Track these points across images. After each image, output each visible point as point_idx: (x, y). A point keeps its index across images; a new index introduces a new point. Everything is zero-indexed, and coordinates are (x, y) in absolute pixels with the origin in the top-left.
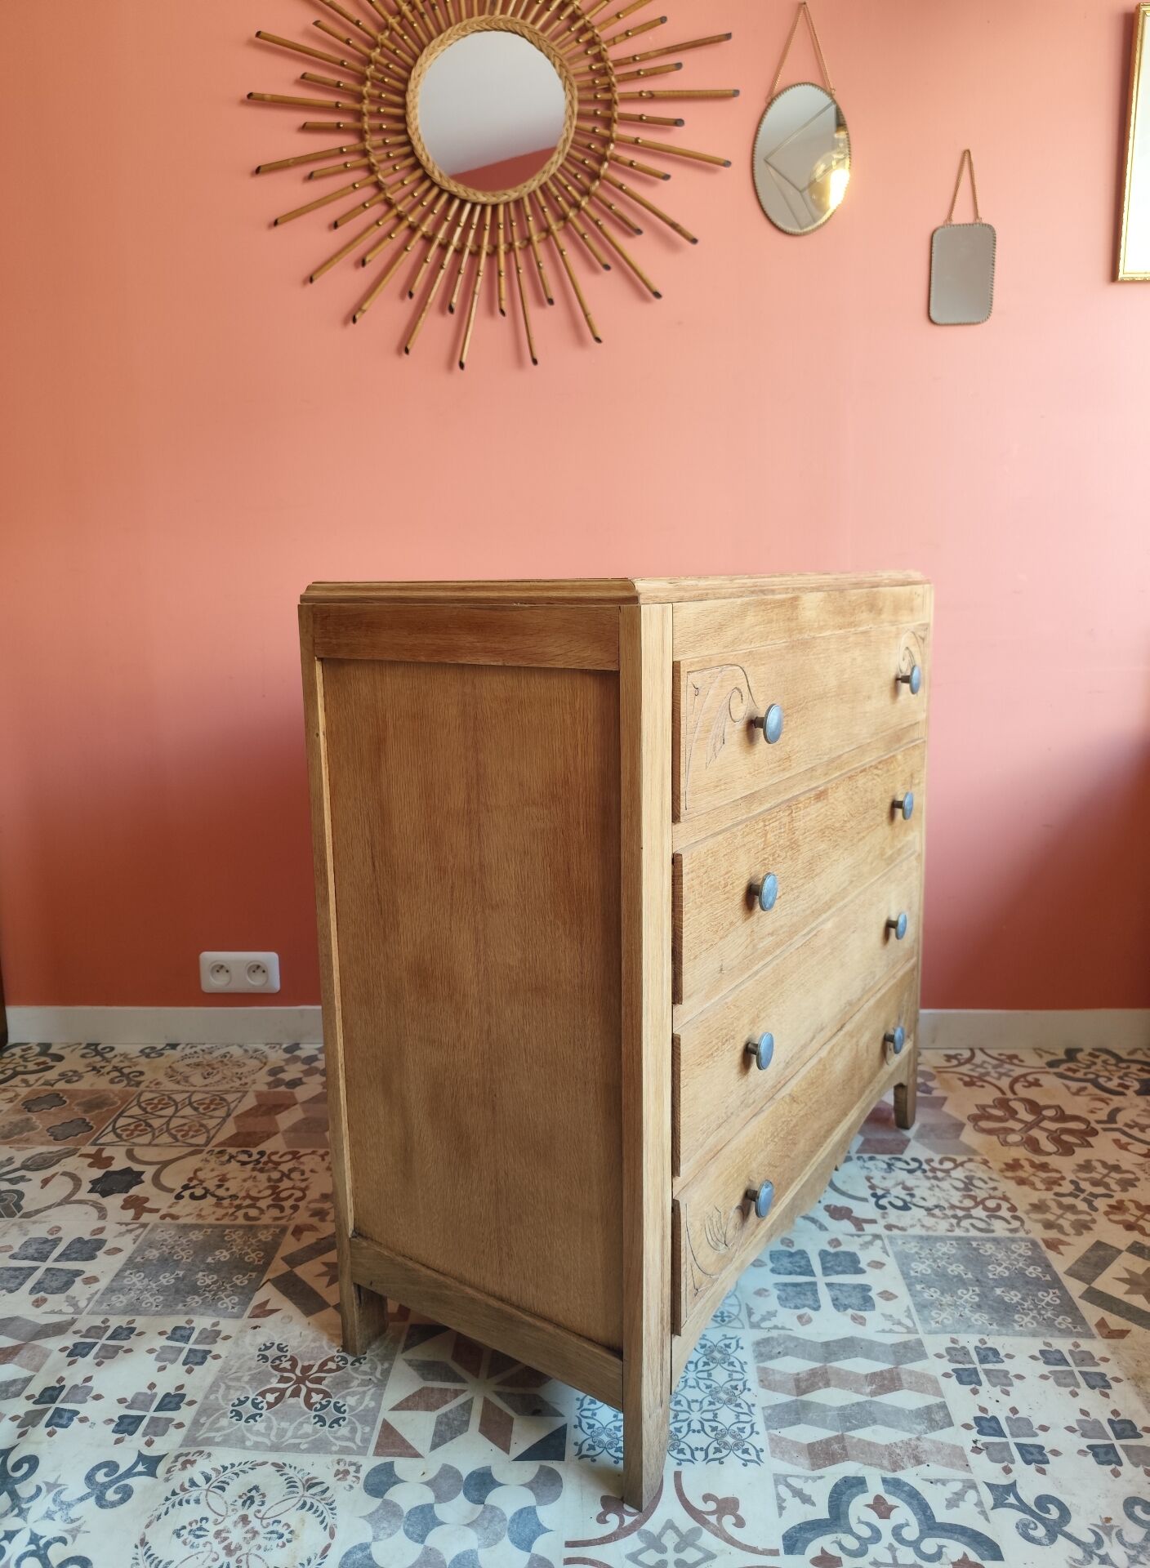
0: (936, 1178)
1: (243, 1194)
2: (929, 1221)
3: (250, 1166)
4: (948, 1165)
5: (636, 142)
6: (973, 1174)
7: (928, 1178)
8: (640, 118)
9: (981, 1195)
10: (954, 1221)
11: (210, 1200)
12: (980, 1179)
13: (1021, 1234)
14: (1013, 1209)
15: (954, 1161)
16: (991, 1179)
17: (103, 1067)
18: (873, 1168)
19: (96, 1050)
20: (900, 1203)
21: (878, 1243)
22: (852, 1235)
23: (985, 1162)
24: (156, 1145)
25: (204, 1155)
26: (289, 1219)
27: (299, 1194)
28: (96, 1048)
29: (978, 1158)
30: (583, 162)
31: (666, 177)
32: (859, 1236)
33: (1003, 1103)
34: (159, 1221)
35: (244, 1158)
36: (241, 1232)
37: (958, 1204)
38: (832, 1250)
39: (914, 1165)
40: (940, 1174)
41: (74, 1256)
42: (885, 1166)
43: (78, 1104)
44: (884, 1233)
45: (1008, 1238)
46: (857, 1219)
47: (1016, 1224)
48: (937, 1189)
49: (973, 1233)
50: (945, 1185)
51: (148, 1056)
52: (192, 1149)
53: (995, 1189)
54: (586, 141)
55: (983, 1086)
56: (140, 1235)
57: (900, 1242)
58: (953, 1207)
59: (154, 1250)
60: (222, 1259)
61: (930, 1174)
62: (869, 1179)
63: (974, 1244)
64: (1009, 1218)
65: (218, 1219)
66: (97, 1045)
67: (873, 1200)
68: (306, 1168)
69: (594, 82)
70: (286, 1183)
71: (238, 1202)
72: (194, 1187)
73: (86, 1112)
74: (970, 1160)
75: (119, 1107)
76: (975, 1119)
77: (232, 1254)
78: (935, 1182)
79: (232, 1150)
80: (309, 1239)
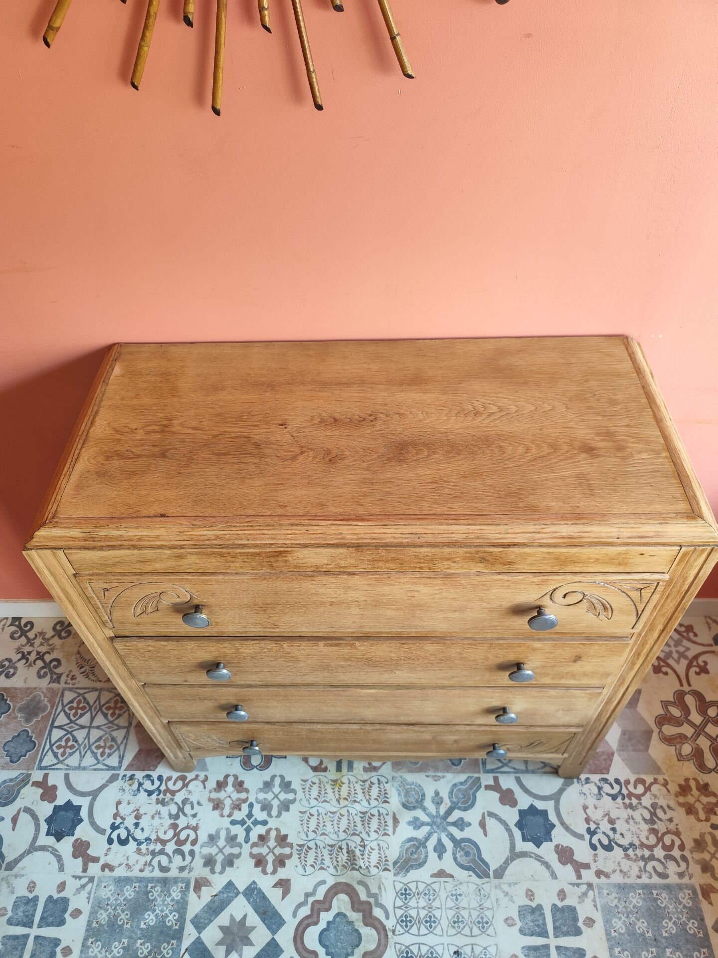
0: (631, 806)
1: (153, 837)
2: (626, 865)
3: (154, 796)
4: (640, 789)
6: (657, 801)
7: (626, 806)
9: (661, 827)
10: (642, 864)
11: (132, 845)
12: (661, 807)
13: (686, 880)
14: (682, 847)
15: (643, 782)
16: (669, 807)
17: (29, 653)
18: (587, 792)
19: (19, 626)
20: (605, 842)
21: (591, 893)
22: (573, 885)
23: (665, 784)
24: (84, 769)
25: (119, 783)
26: (190, 871)
27: (193, 836)
28: (20, 623)
29: (660, 778)
32: (578, 885)
33: (680, 697)
34: (100, 873)
35: (147, 785)
36: (158, 888)
37: (645, 841)
38: (560, 904)
39: (617, 788)
40: (634, 801)
41: (50, 919)
42: (596, 791)
43: (20, 710)
44: (594, 880)
45: (677, 885)
46: (577, 862)
47: (683, 865)
48: (631, 821)
49: (656, 880)
50: (637, 815)
51: (60, 637)
52: (110, 773)
53: (671, 820)
55: (666, 674)
56: (91, 891)
57: (605, 892)
58: (643, 845)
59: (102, 912)
60: (151, 924)
61: (627, 801)
62: (585, 808)
63: (655, 892)
64: (679, 859)
65: (141, 871)
66: (19, 619)
67: (587, 837)
68: (194, 798)
70: (182, 822)
71: (152, 847)
72: (118, 827)
73: (28, 720)
74: (656, 781)
75: (50, 713)
76: (661, 721)
77: (156, 916)
78: (629, 811)
79: (139, 775)
80: (207, 894)
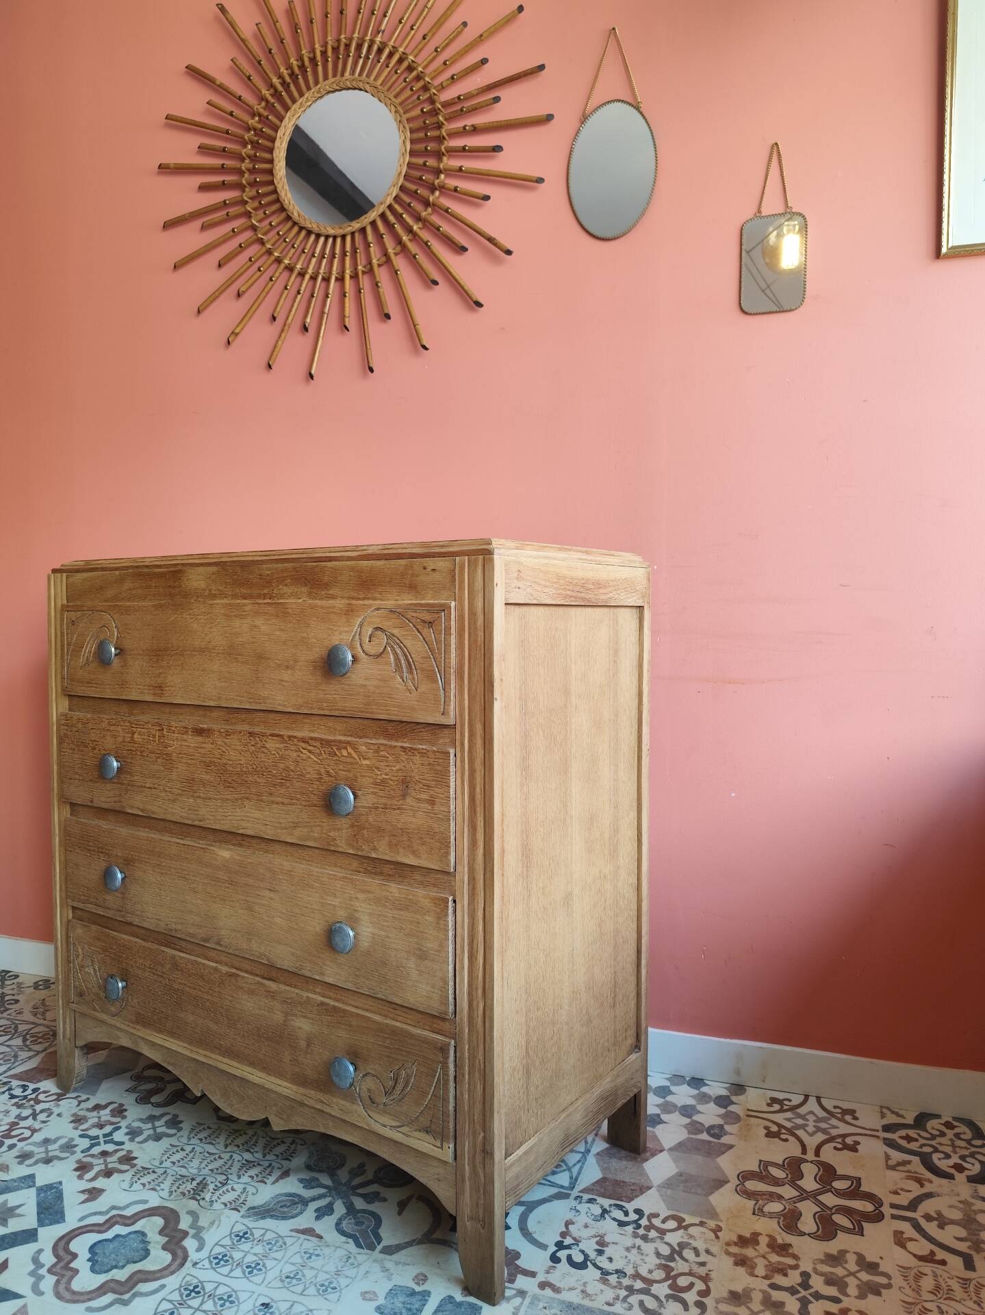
3: (15, 1100)
5: (460, 169)
8: (464, 149)
30: (416, 192)
31: (487, 198)
54: (418, 174)
69: (425, 123)
